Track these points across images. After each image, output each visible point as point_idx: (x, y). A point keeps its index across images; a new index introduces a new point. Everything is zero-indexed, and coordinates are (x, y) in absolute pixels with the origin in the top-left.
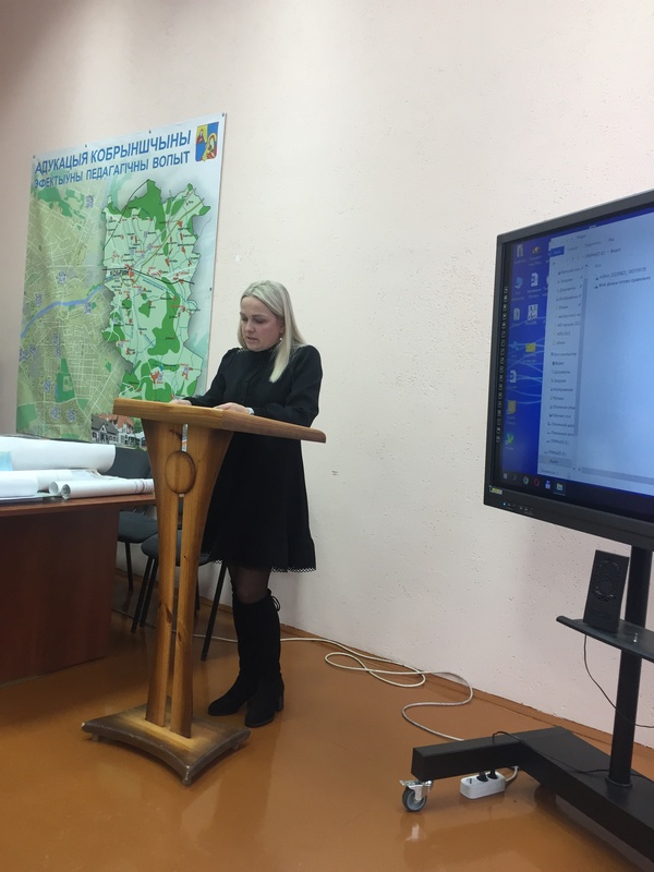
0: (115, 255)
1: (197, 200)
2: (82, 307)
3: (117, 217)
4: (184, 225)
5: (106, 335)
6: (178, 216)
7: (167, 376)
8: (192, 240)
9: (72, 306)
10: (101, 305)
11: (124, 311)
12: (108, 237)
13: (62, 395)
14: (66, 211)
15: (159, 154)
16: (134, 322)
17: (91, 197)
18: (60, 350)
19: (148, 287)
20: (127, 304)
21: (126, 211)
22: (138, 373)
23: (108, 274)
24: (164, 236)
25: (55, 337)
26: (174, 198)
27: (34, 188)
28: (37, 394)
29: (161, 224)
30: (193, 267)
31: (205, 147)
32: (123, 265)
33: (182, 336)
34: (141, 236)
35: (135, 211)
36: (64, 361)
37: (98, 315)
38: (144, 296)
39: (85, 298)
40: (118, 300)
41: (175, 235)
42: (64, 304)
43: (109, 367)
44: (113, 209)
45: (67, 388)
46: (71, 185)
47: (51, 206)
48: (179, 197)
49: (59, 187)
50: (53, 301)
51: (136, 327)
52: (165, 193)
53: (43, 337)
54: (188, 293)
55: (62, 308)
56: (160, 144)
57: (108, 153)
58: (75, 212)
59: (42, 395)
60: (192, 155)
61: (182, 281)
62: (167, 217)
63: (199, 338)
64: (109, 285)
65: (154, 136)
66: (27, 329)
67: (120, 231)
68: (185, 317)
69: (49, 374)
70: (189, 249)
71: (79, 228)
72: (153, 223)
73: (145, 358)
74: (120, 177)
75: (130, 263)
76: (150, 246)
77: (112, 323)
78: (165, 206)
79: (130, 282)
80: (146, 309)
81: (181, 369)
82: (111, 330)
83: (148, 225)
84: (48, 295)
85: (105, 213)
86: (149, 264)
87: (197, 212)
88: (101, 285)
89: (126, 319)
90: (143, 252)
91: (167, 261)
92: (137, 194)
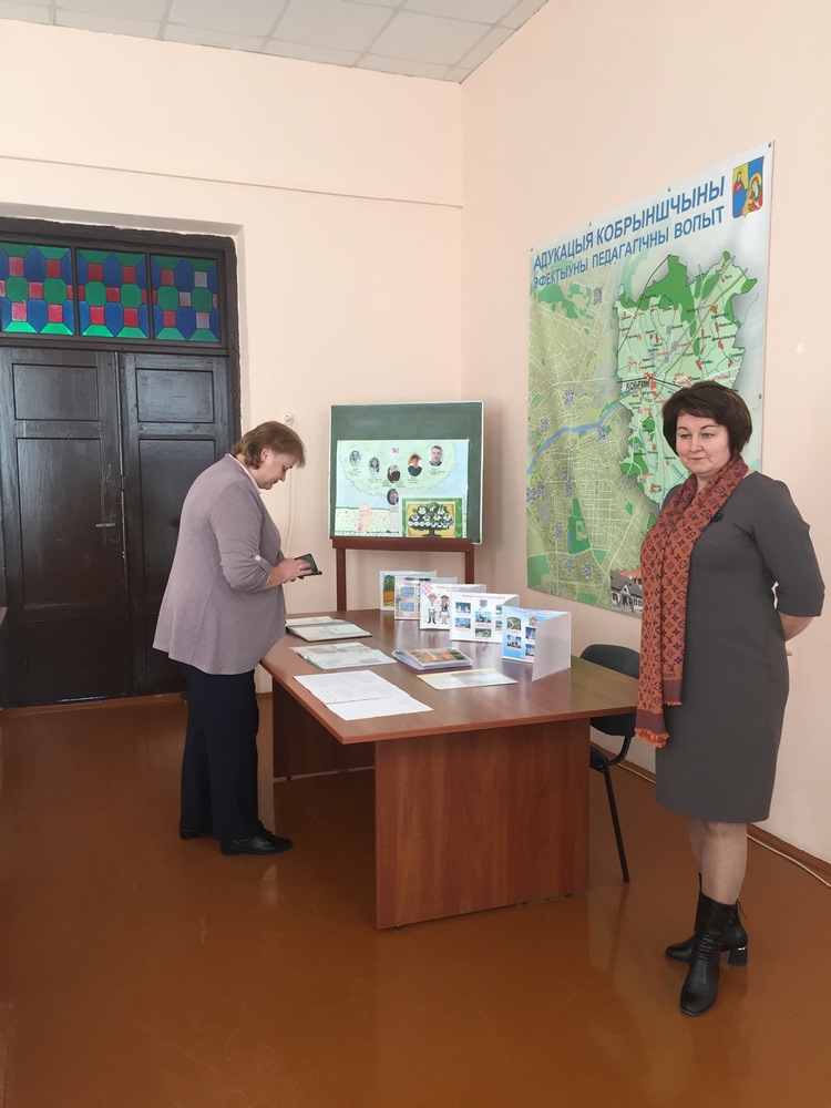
0: (632, 362)
1: (736, 273)
2: (594, 433)
3: (631, 312)
4: (721, 310)
5: (624, 468)
6: (710, 301)
8: (733, 329)
9: (582, 431)
10: (616, 428)
11: (646, 435)
12: (622, 339)
13: (576, 545)
15: (682, 217)
16: (659, 448)
17: (599, 291)
18: (570, 488)
20: (649, 426)
21: (643, 301)
23: (624, 389)
24: (693, 329)
25: (564, 472)
26: (704, 275)
27: (533, 288)
28: (548, 541)
29: (689, 313)
30: (735, 367)
31: (746, 197)
32: (641, 375)
34: (662, 332)
35: (654, 301)
36: (576, 501)
37: (614, 441)
39: (597, 420)
40: (638, 420)
41: (708, 326)
42: (574, 430)
43: (630, 509)
44: (626, 301)
45: (580, 536)
46: (575, 279)
47: (553, 308)
48: (712, 273)
49: (563, 283)
50: (560, 427)
51: (661, 455)
52: (693, 271)
53: (551, 471)
55: (571, 436)
56: (683, 204)
57: (617, 229)
58: (581, 313)
59: (554, 544)
60: (728, 211)
62: (697, 301)
64: (625, 401)
65: (674, 194)
66: (534, 462)
67: (636, 329)
69: (561, 518)
70: (727, 344)
71: (587, 331)
72: (679, 313)
74: (634, 257)
75: (650, 371)
76: (675, 346)
77: (631, 452)
78: (693, 287)
79: (651, 397)
82: (630, 460)
83: (672, 316)
84: (554, 420)
85: (616, 309)
86: (675, 370)
87: (737, 289)
88: (617, 402)
89: (648, 446)
90: (666, 354)
91: (698, 363)
92: (656, 277)
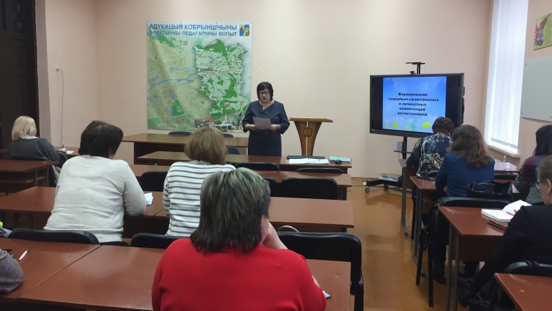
0: (202, 64)
1: (242, 49)
2: (185, 81)
3: (202, 50)
4: (237, 56)
5: (200, 92)
6: (233, 53)
7: (232, 105)
8: (241, 61)
9: (179, 80)
10: (196, 81)
11: (209, 84)
12: (197, 57)
13: (176, 113)
14: (171, 45)
15: (221, 31)
16: (215, 87)
17: (186, 42)
18: (174, 97)
19: (221, 76)
20: (210, 81)
21: (207, 48)
22: (218, 104)
23: (199, 70)
24: (227, 59)
25: (171, 93)
26: (230, 47)
27: (149, 34)
28: (159, 112)
29: (225, 54)
30: (241, 70)
31: (244, 31)
32: (207, 67)
33: (238, 92)
34: (215, 58)
35: (211, 49)
36: (177, 101)
37: (195, 84)
38: (219, 79)
39: (186, 78)
40: (205, 80)
41: (233, 59)
42: (175, 80)
43: (203, 103)
44: (199, 47)
45: (179, 111)
46: (174, 36)
47: (161, 42)
48: (233, 47)
49: (167, 36)
50: (168, 78)
51: (216, 88)
52: (226, 44)
53: (161, 91)
54: (240, 78)
55: (173, 82)
56: (221, 27)
57: (194, 27)
58: (177, 46)
59: (163, 114)
60: (238, 34)
61: (237, 74)
62: (228, 53)
63: (246, 93)
64: (200, 74)
65: (219, 24)
66: (151, 88)
67: (204, 55)
68: (239, 86)
69: (167, 106)
70: (239, 64)
71: (180, 52)
72: (221, 54)
73: (222, 99)
74: (202, 36)
75: (210, 67)
76: (220, 62)
77: (203, 87)
78: (226, 49)
79: (211, 73)
80: (221, 83)
81: (239, 103)
82: (203, 90)
83: (217, 54)
84: (163, 76)
85: (194, 48)
86: (221, 68)
87: (242, 52)
88: (196, 74)
89: (210, 86)
90: (217, 64)
91: (230, 67)
92: (212, 43)
